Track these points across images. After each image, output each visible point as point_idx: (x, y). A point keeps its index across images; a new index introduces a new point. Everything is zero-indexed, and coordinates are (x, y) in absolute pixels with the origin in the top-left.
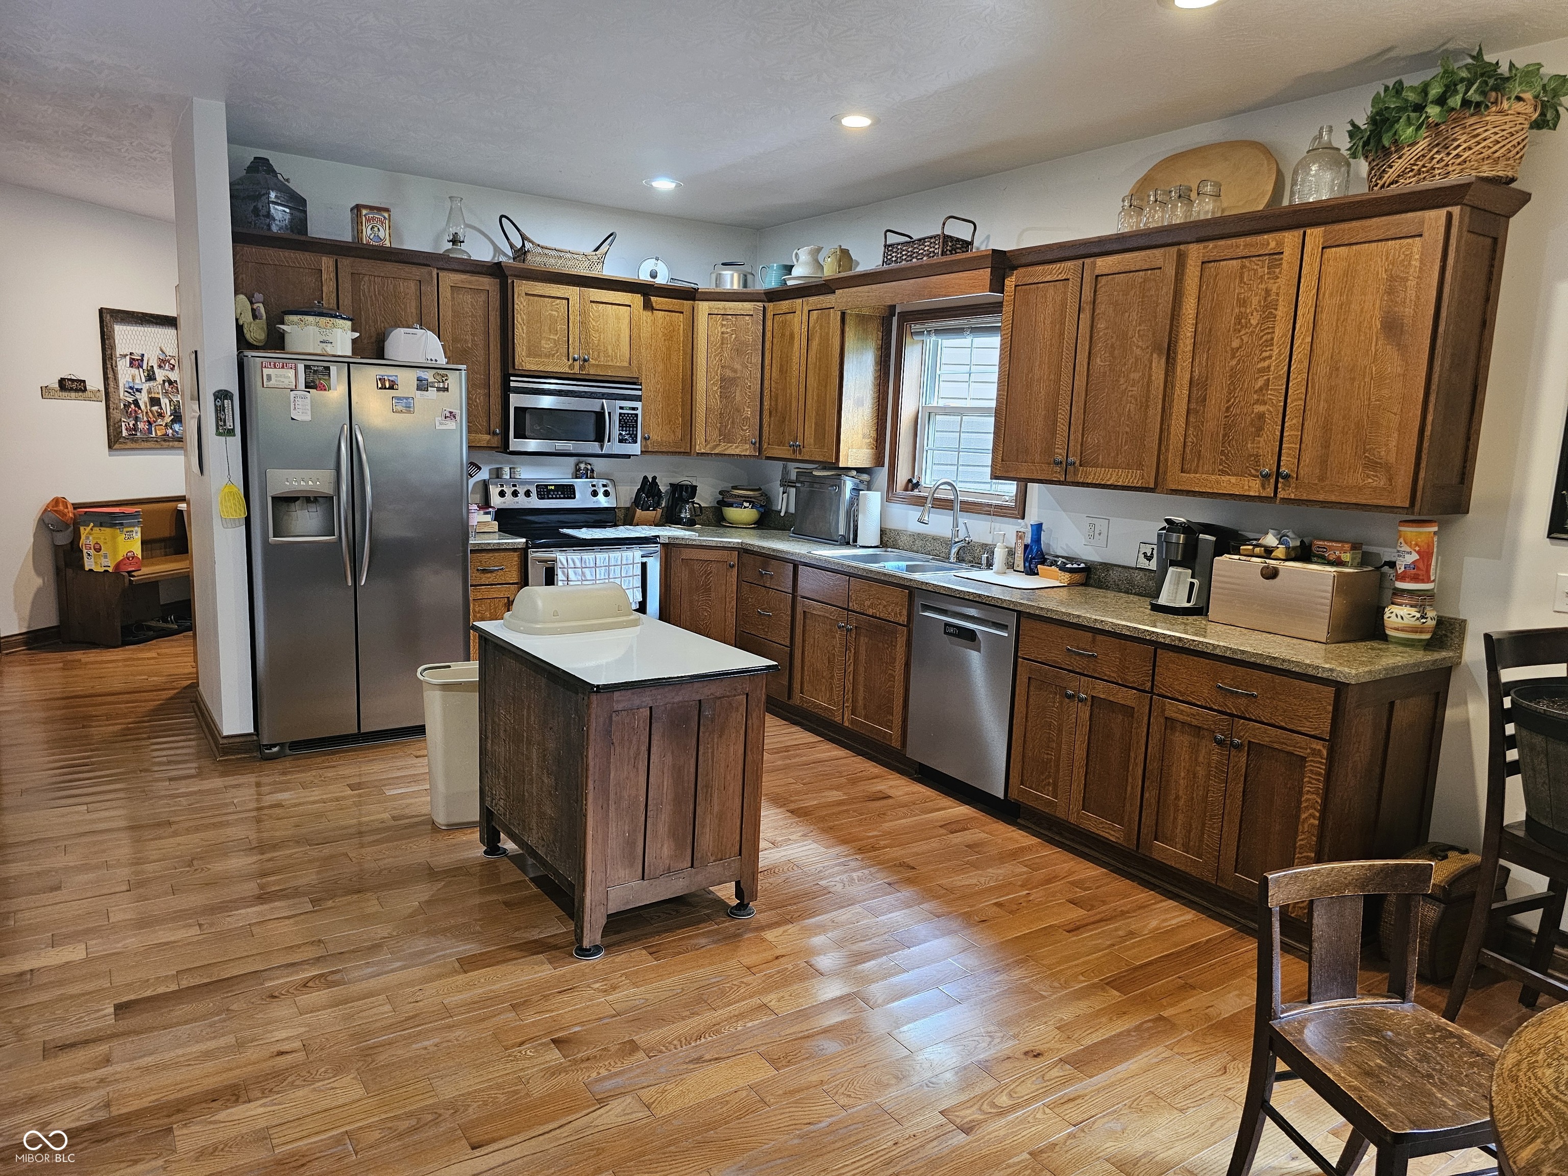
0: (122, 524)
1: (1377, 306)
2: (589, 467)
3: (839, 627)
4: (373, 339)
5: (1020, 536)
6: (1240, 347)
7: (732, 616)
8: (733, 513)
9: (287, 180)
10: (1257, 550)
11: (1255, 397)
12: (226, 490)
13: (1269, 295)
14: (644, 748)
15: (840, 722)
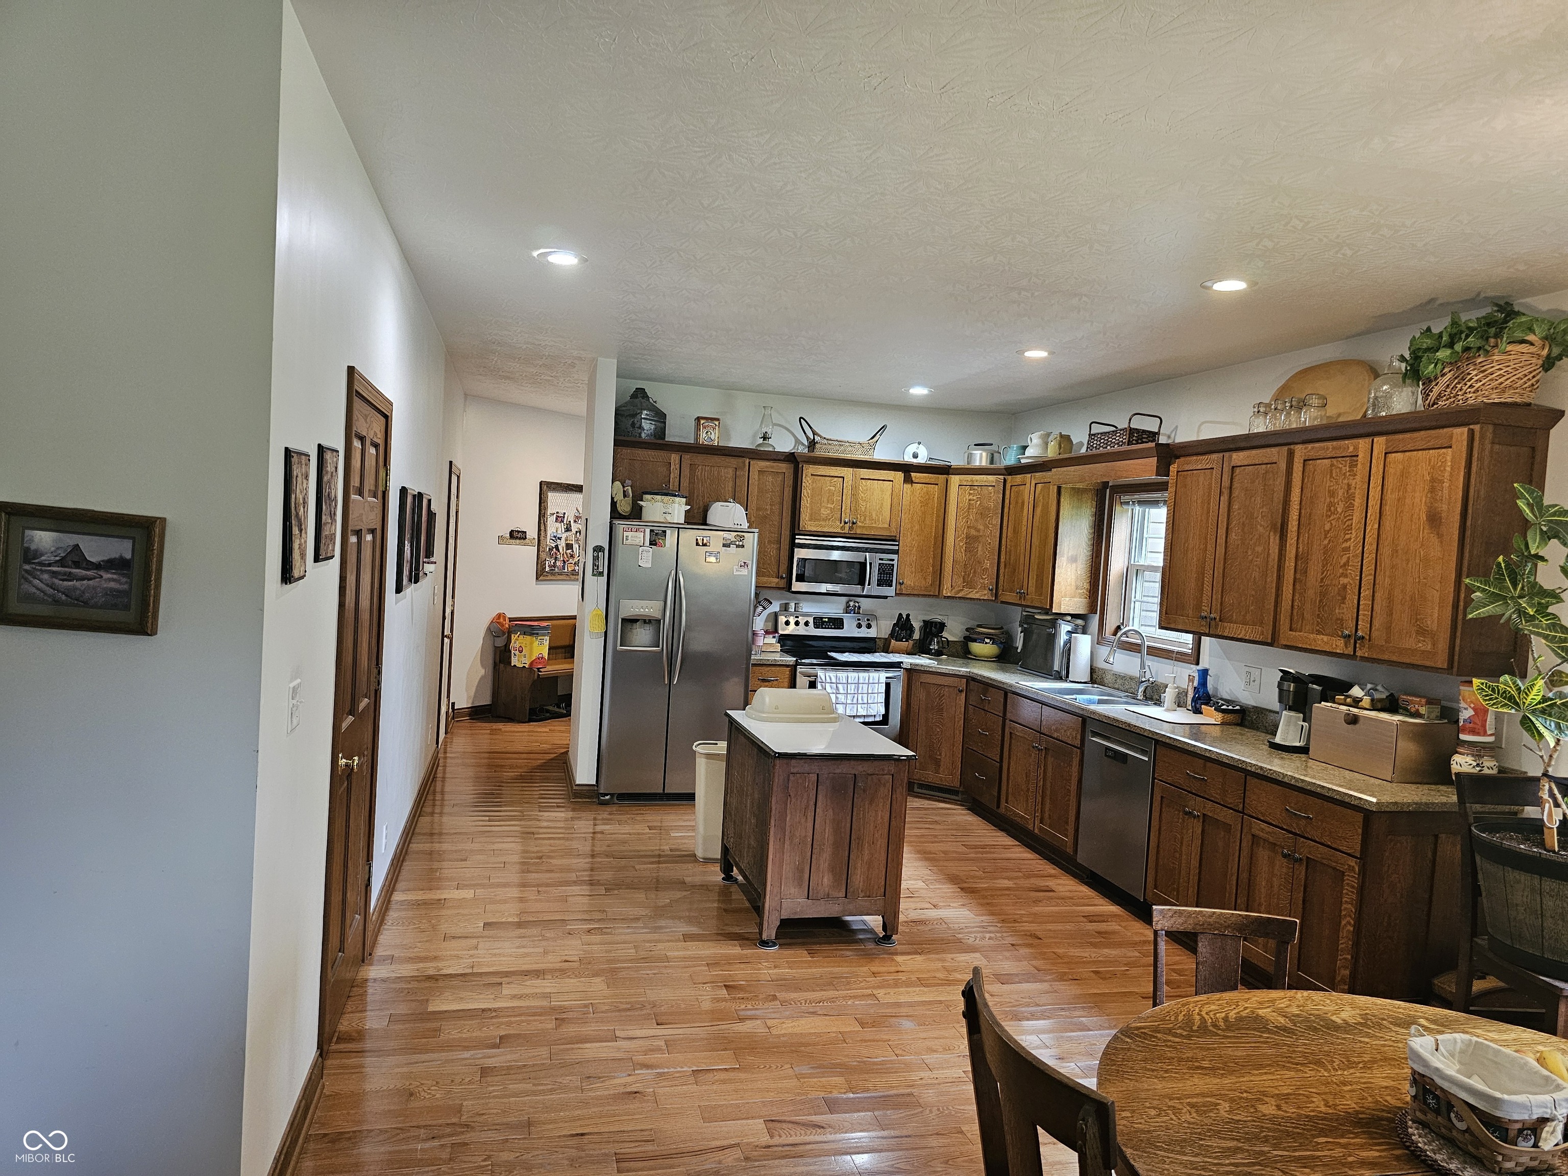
0: (537, 634)
1: (1423, 501)
2: (857, 605)
3: (1033, 747)
4: (701, 509)
5: (1191, 679)
6: (1330, 529)
7: (960, 733)
8: (977, 648)
9: (655, 402)
10: (1349, 700)
11: (1341, 571)
12: (594, 613)
13: (1350, 489)
14: (812, 803)
15: (1032, 829)
